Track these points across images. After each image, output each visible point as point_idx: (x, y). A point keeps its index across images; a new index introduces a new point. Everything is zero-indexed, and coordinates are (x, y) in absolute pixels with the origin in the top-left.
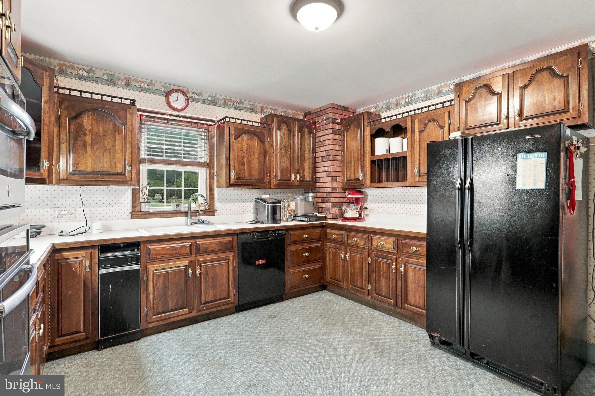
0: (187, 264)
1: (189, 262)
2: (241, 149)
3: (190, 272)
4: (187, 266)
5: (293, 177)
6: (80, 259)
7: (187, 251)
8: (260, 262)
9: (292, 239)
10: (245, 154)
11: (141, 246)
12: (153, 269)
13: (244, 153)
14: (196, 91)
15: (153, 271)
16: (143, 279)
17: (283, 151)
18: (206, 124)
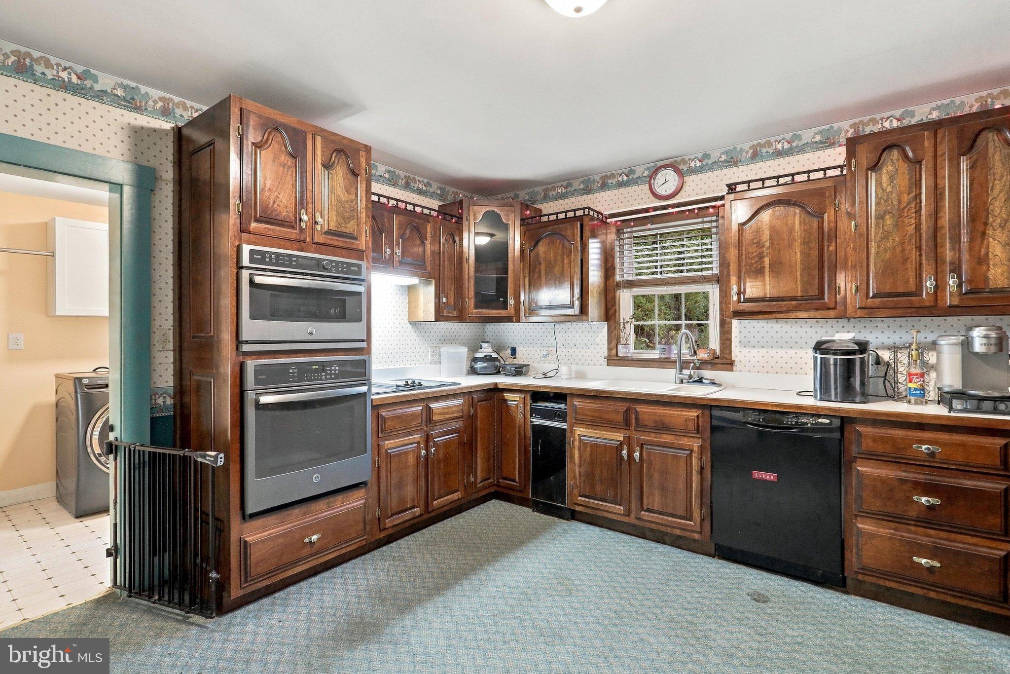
0: (622, 439)
1: (624, 437)
2: (755, 241)
3: (624, 452)
4: (621, 443)
5: (929, 284)
6: (516, 403)
7: (620, 418)
8: (767, 475)
9: (867, 445)
10: (765, 249)
11: (568, 399)
12: (579, 433)
13: (763, 246)
14: (696, 155)
15: (580, 436)
16: (569, 443)
17: (889, 220)
18: (713, 207)
